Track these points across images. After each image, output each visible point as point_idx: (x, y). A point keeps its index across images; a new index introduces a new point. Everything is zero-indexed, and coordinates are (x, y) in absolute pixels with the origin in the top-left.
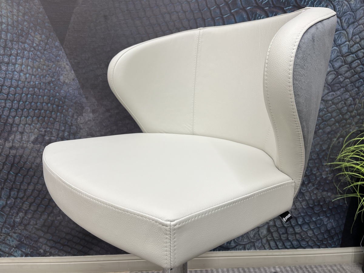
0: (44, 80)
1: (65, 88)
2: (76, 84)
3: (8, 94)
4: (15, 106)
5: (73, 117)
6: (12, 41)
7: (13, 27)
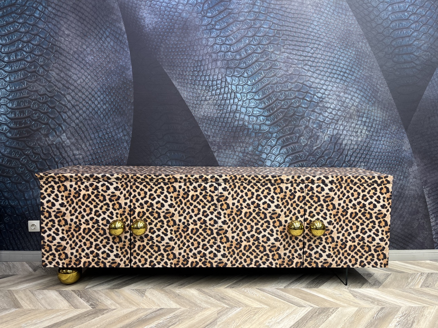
0: (394, 149)
1: (405, 153)
2: (410, 151)
3: (374, 156)
4: (377, 162)
5: (407, 168)
6: (381, 129)
7: (382, 123)
